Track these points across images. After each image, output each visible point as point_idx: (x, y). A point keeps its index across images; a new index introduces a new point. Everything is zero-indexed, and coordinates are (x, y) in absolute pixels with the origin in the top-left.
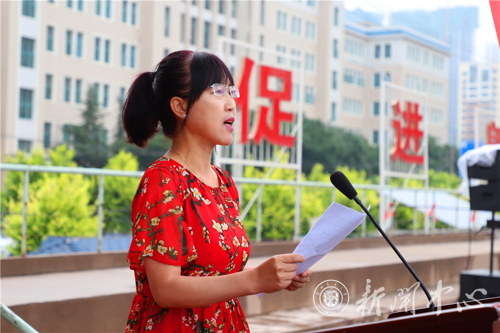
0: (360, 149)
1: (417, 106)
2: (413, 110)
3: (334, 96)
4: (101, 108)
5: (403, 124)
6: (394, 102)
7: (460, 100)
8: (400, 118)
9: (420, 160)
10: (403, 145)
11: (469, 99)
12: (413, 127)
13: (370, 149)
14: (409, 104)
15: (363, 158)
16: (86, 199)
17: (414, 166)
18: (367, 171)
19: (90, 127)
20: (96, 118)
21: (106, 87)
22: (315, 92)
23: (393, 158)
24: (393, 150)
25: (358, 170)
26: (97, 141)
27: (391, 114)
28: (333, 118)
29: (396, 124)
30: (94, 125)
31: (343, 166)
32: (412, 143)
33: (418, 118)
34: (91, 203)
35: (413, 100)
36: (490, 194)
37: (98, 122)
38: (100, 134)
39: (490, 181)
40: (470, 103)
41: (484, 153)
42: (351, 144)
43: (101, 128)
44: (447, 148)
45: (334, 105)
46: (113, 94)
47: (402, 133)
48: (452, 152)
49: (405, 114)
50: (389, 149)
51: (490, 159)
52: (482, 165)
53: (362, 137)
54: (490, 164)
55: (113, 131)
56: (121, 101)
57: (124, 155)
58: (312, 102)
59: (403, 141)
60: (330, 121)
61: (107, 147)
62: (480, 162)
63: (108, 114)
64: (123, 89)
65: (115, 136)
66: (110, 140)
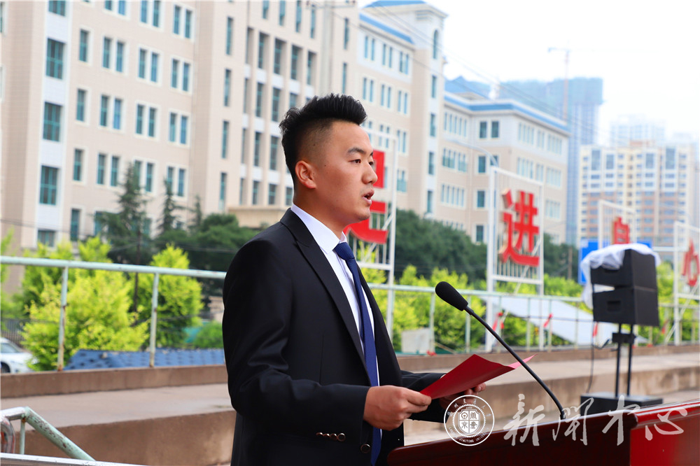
0: (461, 248)
1: (531, 196)
2: (527, 202)
3: (430, 182)
4: (143, 191)
5: (515, 219)
6: (505, 192)
7: (580, 190)
8: (511, 211)
9: (535, 260)
10: (514, 244)
11: (590, 190)
12: (526, 222)
13: (474, 247)
14: (523, 194)
15: (465, 258)
16: (125, 305)
17: (526, 268)
18: (467, 273)
19: (130, 216)
20: (137, 205)
21: (150, 166)
22: (407, 177)
23: (501, 259)
24: (503, 249)
25: (459, 274)
26: (139, 233)
27: (501, 206)
28: (429, 210)
29: (507, 218)
30: (134, 212)
31: (440, 269)
32: (526, 241)
33: (534, 211)
34: (132, 309)
35: (527, 190)
36: (617, 303)
37: (139, 210)
38: (142, 224)
39: (616, 287)
40: (592, 195)
41: (610, 253)
42: (450, 241)
43: (143, 217)
44: (565, 247)
45: (430, 193)
46: (159, 176)
47: (513, 229)
48: (571, 252)
49: (517, 206)
50: (498, 248)
51: (617, 261)
52: (608, 267)
53: (463, 232)
54: (617, 267)
55: (158, 221)
56: (168, 184)
57: (172, 252)
58: (403, 191)
59: (515, 238)
60: (425, 214)
61: (150, 241)
62: (605, 264)
63: (152, 199)
64: (171, 170)
65: (160, 227)
66: (154, 232)
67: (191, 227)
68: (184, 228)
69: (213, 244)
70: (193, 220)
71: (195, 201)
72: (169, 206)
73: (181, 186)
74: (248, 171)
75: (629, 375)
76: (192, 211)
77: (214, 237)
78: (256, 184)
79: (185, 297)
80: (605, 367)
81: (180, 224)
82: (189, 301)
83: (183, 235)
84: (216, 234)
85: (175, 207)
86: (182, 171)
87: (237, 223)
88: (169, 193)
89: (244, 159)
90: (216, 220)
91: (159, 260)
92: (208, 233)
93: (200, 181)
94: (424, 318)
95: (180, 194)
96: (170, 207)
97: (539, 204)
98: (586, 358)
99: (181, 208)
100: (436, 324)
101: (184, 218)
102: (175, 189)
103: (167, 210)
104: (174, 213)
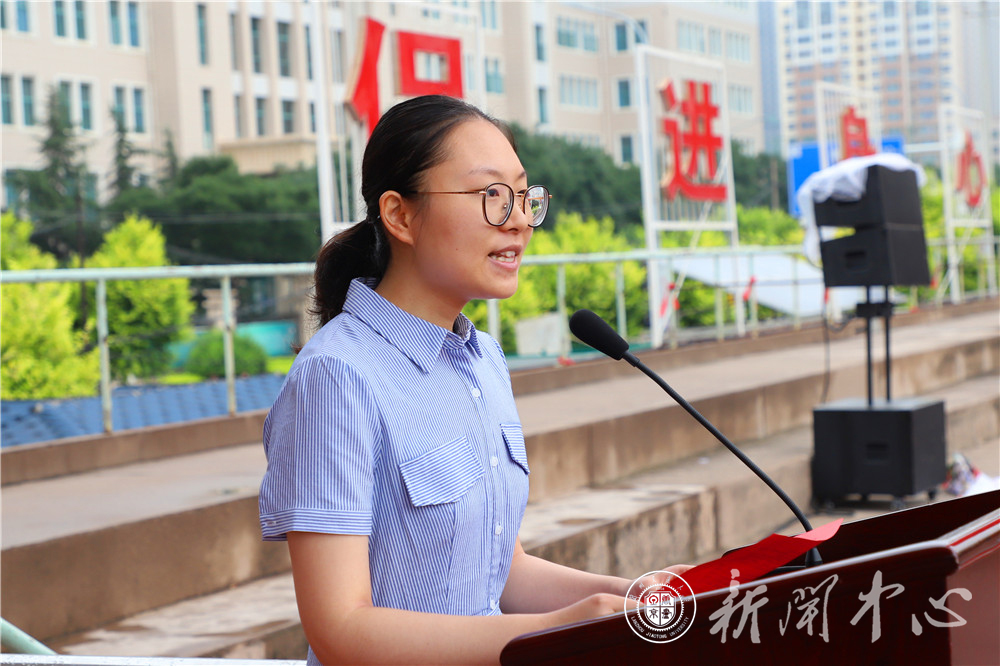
0: (599, 175)
1: (706, 88)
2: (700, 97)
3: (540, 74)
4: (78, 130)
5: (683, 126)
6: (663, 85)
7: (782, 64)
8: (675, 115)
9: (719, 193)
10: (685, 167)
11: (798, 62)
12: (701, 130)
13: (619, 172)
14: (692, 85)
15: (606, 193)
16: (65, 320)
17: (708, 205)
18: (614, 217)
19: (61, 172)
20: (70, 153)
21: (85, 88)
22: (502, 70)
23: (665, 194)
24: (667, 179)
25: (599, 218)
26: (77, 199)
27: (658, 109)
28: (543, 119)
29: (670, 127)
30: (67, 166)
31: (568, 212)
32: (703, 161)
33: (711, 111)
34: (78, 325)
35: (700, 78)
36: (860, 254)
37: (76, 160)
38: (82, 184)
39: (858, 228)
40: (801, 69)
41: (843, 174)
42: (579, 167)
43: (82, 173)
44: (764, 159)
45: (541, 92)
46: (101, 103)
47: (682, 143)
48: (774, 166)
49: (684, 107)
50: (660, 177)
51: (856, 186)
52: (841, 198)
53: (600, 151)
54: (857, 195)
55: (107, 175)
56: (118, 115)
57: (136, 225)
58: (499, 91)
59: (685, 159)
60: (537, 125)
61: (98, 210)
62: (837, 192)
63: (94, 143)
64: (119, 91)
65: (112, 186)
66: (104, 194)
67: (162, 182)
68: (152, 183)
69: (200, 207)
70: (166, 169)
71: (164, 139)
72: (123, 151)
73: (139, 116)
74: (245, 83)
75: (888, 362)
76: (160, 155)
77: (201, 196)
78: (260, 102)
79: (164, 296)
80: (849, 354)
81: (143, 178)
82: (171, 302)
83: (150, 195)
84: (204, 189)
85: (133, 152)
86: (138, 93)
87: (236, 169)
88: (121, 129)
89: (237, 63)
90: (201, 167)
91: (116, 240)
92: (189, 189)
93: (169, 105)
94: (548, 295)
95: (139, 129)
96: (125, 151)
97: (719, 98)
98: (815, 342)
99: (142, 152)
100: (569, 303)
101: (148, 167)
102: (130, 121)
103: (121, 158)
104: (133, 161)
